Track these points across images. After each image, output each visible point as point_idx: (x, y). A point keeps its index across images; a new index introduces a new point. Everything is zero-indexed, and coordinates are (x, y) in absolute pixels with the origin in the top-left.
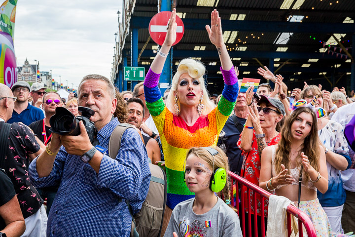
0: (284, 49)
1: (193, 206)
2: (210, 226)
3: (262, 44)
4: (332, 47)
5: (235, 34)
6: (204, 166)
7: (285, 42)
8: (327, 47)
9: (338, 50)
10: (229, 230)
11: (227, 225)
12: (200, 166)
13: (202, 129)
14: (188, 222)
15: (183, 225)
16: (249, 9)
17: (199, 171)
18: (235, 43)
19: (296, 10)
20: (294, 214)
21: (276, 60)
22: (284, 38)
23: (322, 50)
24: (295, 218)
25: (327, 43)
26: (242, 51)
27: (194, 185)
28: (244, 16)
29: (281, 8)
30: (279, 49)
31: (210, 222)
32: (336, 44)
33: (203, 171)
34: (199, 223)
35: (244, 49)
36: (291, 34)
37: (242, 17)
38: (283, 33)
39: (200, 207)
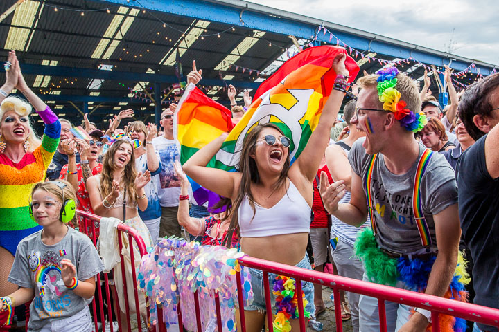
0: (97, 94)
1: (42, 238)
2: (65, 254)
3: (75, 89)
4: (139, 93)
5: (48, 79)
6: (53, 199)
7: (97, 88)
8: (134, 92)
9: (143, 96)
10: (86, 254)
11: (83, 249)
12: (50, 200)
13: (30, 165)
14: (38, 254)
15: (33, 258)
16: (61, 56)
17: (48, 204)
18: (48, 87)
19: (106, 60)
20: (124, 230)
21: (89, 103)
22: (96, 84)
23: (130, 95)
24: (125, 233)
25: (134, 90)
26: (56, 95)
27: (44, 219)
28: (57, 62)
29: (92, 57)
30: (92, 94)
31: (64, 250)
32: (142, 90)
33: (53, 204)
34: (52, 253)
35: (58, 93)
36: (103, 80)
37: (54, 63)
38: (95, 80)
39: (50, 238)
